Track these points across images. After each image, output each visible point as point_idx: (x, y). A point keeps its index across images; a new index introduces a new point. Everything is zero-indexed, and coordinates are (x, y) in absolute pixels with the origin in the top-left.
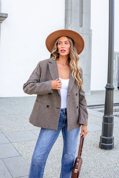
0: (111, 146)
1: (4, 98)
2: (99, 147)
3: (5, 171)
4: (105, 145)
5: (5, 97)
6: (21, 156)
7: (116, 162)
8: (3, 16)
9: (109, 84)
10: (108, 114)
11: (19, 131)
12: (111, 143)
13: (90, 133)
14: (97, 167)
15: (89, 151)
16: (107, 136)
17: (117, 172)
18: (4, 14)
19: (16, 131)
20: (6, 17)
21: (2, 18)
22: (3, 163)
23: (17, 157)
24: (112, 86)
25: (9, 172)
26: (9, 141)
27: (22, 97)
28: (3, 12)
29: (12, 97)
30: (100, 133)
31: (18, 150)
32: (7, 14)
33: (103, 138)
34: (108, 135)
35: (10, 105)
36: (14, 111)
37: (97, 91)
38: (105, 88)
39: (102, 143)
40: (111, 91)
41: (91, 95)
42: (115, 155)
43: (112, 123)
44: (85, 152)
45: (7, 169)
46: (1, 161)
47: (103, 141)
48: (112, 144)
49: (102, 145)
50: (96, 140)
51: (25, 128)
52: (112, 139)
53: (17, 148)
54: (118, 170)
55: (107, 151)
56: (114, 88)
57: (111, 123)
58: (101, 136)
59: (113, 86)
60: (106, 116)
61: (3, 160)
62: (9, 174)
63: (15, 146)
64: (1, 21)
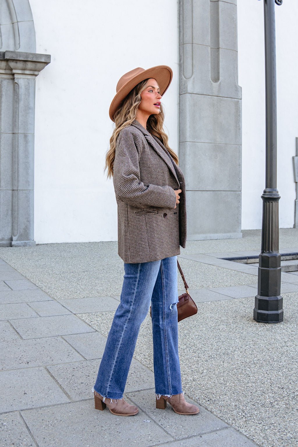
0: (278, 315)
1: (43, 244)
2: (254, 319)
3: (70, 351)
4: (265, 314)
5: (47, 243)
6: (97, 333)
7: (286, 341)
8: (40, 61)
9: (268, 190)
10: (269, 250)
11: (87, 297)
12: (277, 310)
13: (236, 300)
14: (246, 346)
15: (233, 326)
16: (267, 296)
17: (286, 353)
18: (41, 55)
19: (82, 297)
20: (47, 63)
21: (39, 65)
22: (64, 341)
23: (90, 333)
24: (274, 193)
25: (78, 352)
26: (69, 312)
27: (84, 243)
28: (40, 50)
29: (61, 244)
30: (255, 292)
31: (90, 324)
32: (49, 57)
33: (260, 300)
34: (270, 294)
35: (61, 256)
36: (70, 267)
37: (256, 230)
38: (262, 197)
39: (259, 309)
40: (274, 203)
41: (243, 237)
42: (284, 331)
43: (276, 267)
44: (225, 327)
45: (73, 349)
46: (59, 338)
47: (261, 304)
48: (280, 312)
49: (258, 313)
50: (248, 310)
51: (98, 292)
52: (277, 300)
53: (87, 321)
54: (287, 351)
55: (268, 326)
56: (279, 198)
57: (275, 269)
58: (256, 298)
59: (278, 192)
60: (265, 254)
61: (63, 337)
62: (78, 355)
63: (83, 318)
64: (35, 71)
